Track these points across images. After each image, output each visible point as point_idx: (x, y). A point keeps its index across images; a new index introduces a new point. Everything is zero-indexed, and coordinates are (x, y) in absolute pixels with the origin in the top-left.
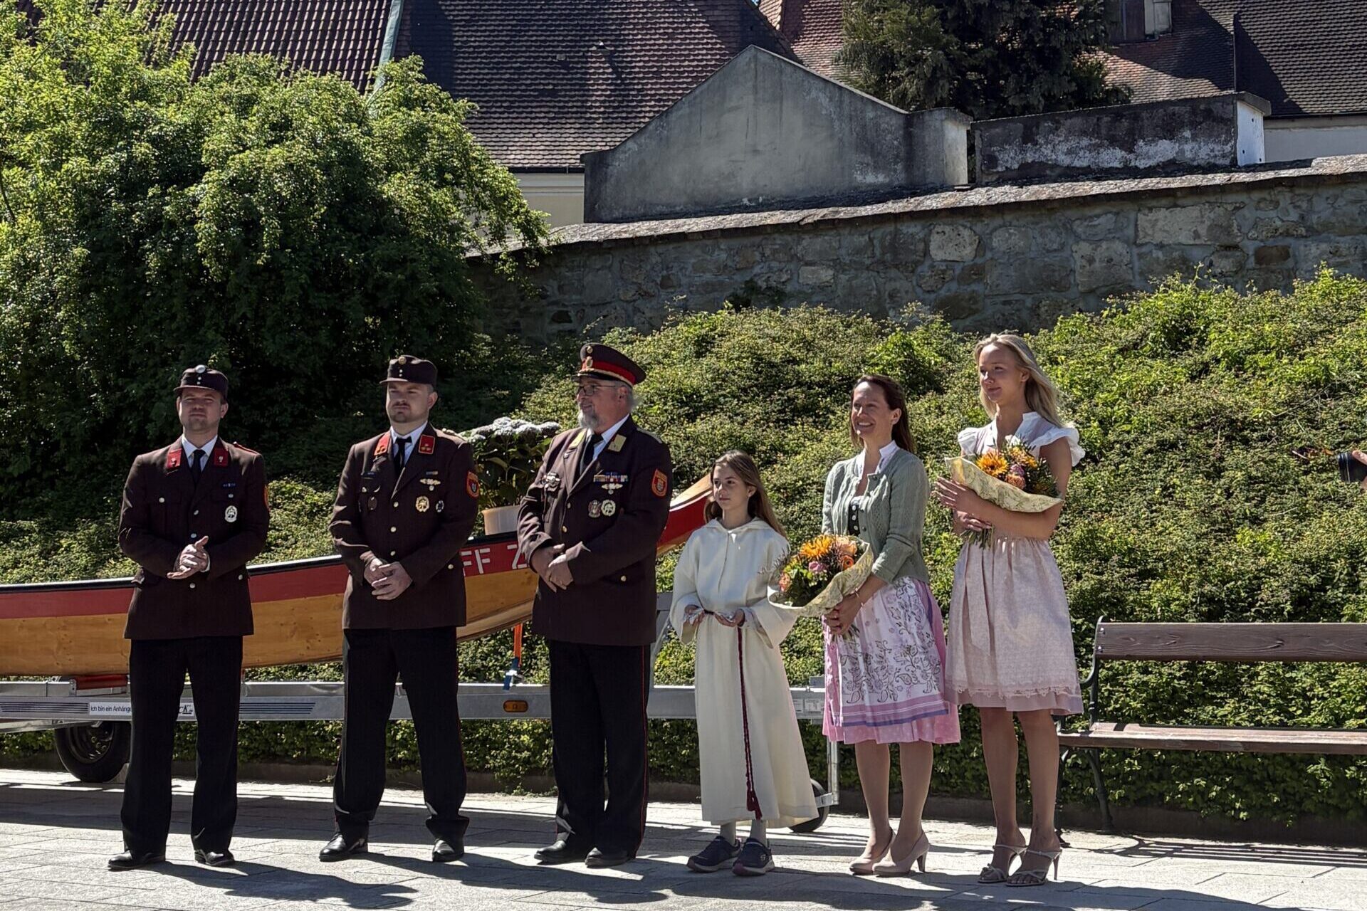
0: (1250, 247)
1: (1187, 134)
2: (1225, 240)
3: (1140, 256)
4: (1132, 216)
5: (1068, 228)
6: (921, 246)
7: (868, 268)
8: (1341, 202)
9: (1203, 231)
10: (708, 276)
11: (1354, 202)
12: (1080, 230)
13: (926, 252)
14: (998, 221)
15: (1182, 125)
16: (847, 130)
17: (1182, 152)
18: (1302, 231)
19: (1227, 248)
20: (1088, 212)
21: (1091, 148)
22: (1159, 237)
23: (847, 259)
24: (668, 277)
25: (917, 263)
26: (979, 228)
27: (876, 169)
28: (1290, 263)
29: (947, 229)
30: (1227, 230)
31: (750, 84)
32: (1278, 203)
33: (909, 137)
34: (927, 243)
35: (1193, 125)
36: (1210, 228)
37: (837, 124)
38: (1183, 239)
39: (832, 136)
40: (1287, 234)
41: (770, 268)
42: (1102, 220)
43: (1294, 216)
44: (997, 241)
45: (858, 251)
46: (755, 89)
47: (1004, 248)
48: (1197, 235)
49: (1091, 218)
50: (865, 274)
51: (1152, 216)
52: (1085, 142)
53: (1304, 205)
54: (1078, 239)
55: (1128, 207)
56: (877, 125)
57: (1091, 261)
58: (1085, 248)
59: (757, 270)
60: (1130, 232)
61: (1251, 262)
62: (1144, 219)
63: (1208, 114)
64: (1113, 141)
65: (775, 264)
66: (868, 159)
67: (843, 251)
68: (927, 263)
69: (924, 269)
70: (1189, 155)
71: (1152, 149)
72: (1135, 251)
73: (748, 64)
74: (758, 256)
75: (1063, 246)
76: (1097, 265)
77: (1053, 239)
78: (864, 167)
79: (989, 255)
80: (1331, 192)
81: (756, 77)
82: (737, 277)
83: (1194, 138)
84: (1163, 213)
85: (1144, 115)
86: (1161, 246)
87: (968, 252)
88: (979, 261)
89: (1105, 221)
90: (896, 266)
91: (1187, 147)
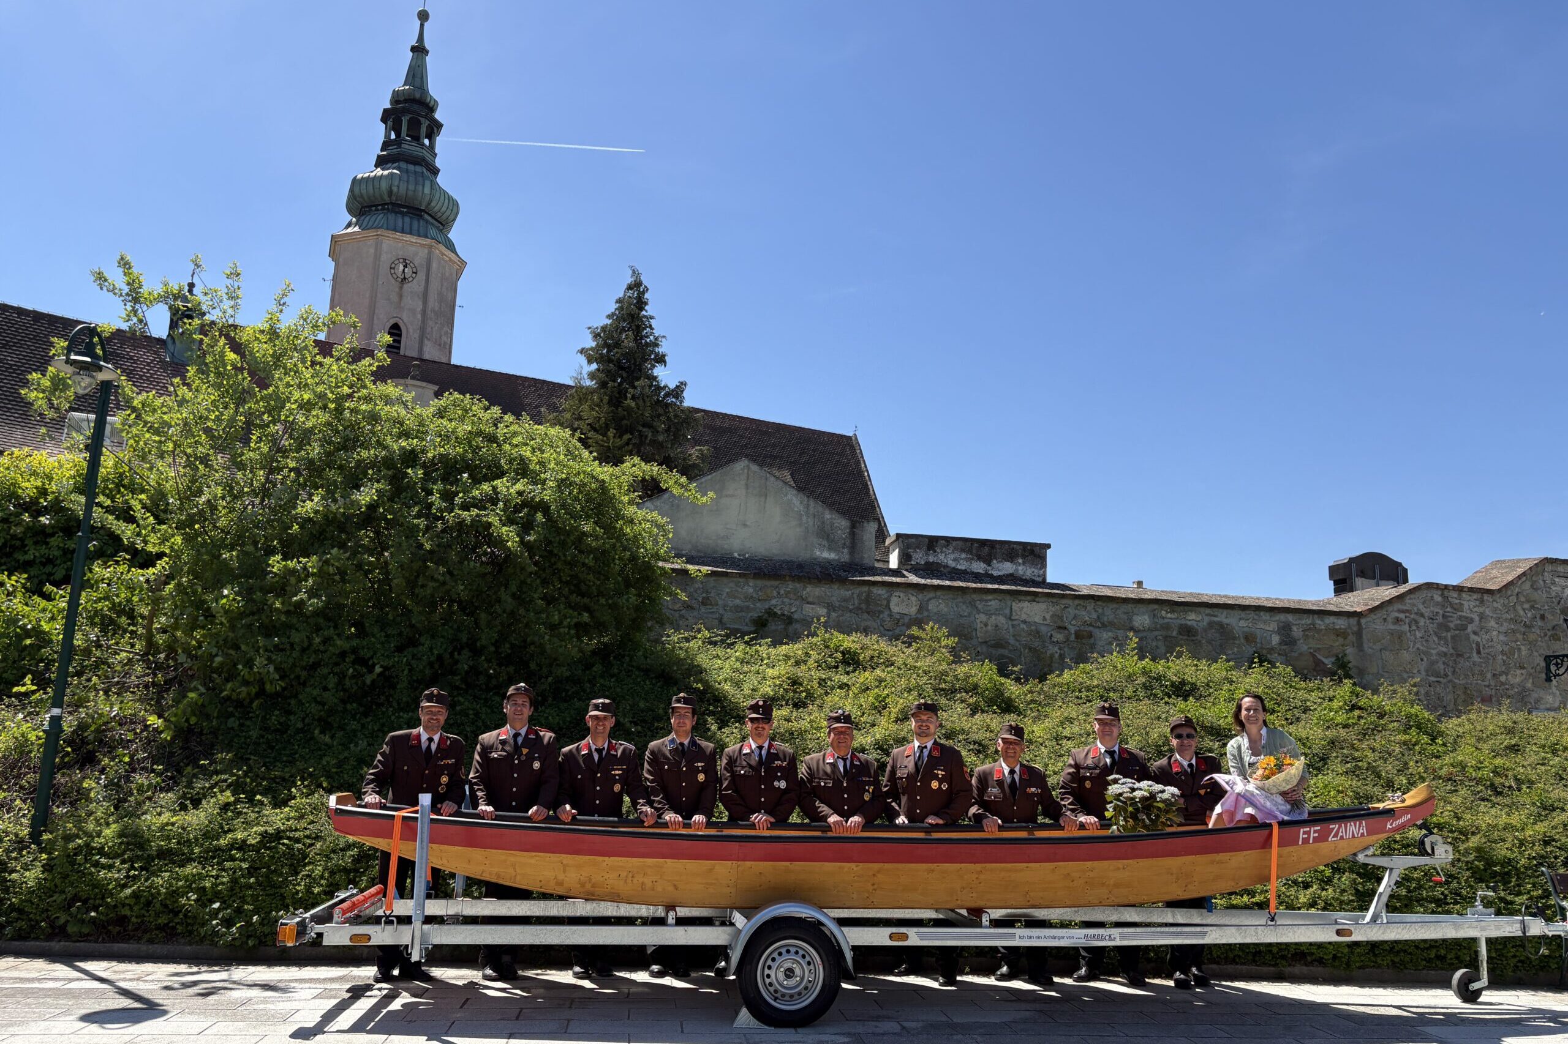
0: (1072, 630)
1: (1020, 561)
2: (1060, 624)
3: (1013, 626)
4: (1009, 603)
5: (972, 604)
6: (885, 603)
7: (851, 611)
8: (1118, 612)
9: (1048, 617)
10: (738, 602)
11: (1125, 613)
12: (980, 607)
13: (888, 607)
14: (932, 595)
15: (1017, 556)
16: (811, 523)
17: (1017, 570)
18: (1099, 624)
19: (1059, 628)
20: (985, 597)
21: (966, 559)
22: (1024, 617)
23: (837, 604)
24: (708, 598)
25: (880, 612)
26: (920, 596)
27: (830, 549)
28: (1092, 641)
29: (902, 595)
30: (1061, 618)
31: (743, 482)
32: (1086, 608)
33: (853, 534)
34: (889, 602)
35: (1024, 557)
36: (1052, 616)
37: (804, 518)
38: (1037, 620)
39: (800, 525)
40: (1091, 625)
41: (783, 603)
42: (993, 603)
43: (1094, 616)
44: (932, 606)
45: (845, 600)
46: (747, 487)
47: (935, 610)
48: (1044, 619)
49: (987, 601)
50: (848, 615)
51: (1021, 605)
52: (963, 556)
53: (1100, 611)
54: (979, 612)
55: (1008, 597)
56: (832, 524)
57: (986, 625)
58: (982, 617)
59: (774, 602)
60: (1007, 611)
61: (1072, 638)
62: (1016, 606)
63: (1032, 552)
64: (980, 558)
65: (786, 600)
66: (825, 543)
67: (834, 598)
68: (887, 613)
69: (885, 615)
70: (1021, 572)
71: (1000, 566)
72: (1010, 623)
73: (743, 469)
74: (775, 593)
75: (969, 615)
76: (989, 628)
77: (965, 610)
78: (822, 547)
79: (925, 614)
80: (1115, 606)
81: (748, 478)
82: (758, 605)
83: (1024, 564)
84: (1026, 604)
85: (998, 546)
86: (1025, 622)
87: (913, 611)
88: (919, 616)
89: (994, 604)
90: (868, 613)
91: (1020, 568)
